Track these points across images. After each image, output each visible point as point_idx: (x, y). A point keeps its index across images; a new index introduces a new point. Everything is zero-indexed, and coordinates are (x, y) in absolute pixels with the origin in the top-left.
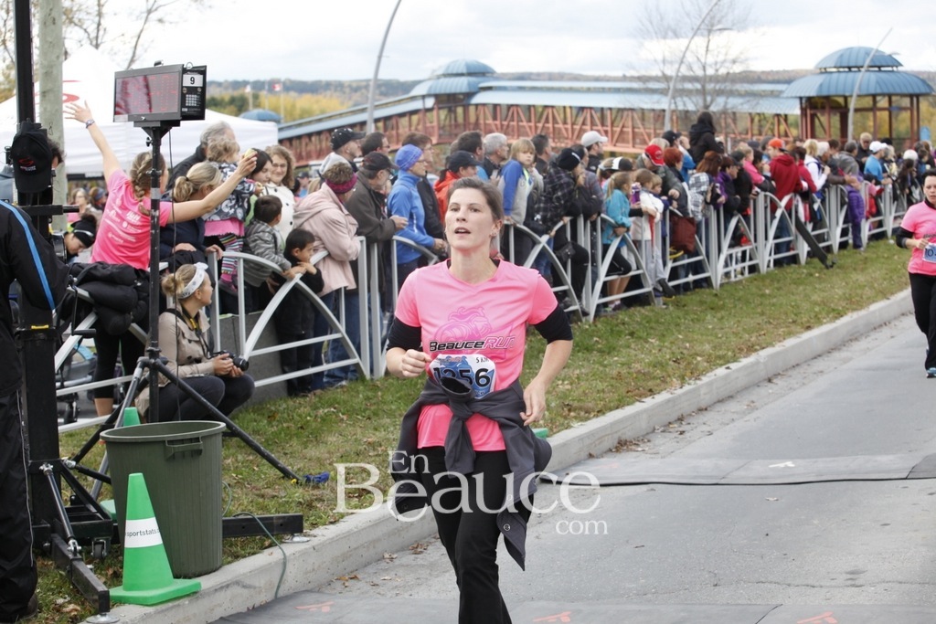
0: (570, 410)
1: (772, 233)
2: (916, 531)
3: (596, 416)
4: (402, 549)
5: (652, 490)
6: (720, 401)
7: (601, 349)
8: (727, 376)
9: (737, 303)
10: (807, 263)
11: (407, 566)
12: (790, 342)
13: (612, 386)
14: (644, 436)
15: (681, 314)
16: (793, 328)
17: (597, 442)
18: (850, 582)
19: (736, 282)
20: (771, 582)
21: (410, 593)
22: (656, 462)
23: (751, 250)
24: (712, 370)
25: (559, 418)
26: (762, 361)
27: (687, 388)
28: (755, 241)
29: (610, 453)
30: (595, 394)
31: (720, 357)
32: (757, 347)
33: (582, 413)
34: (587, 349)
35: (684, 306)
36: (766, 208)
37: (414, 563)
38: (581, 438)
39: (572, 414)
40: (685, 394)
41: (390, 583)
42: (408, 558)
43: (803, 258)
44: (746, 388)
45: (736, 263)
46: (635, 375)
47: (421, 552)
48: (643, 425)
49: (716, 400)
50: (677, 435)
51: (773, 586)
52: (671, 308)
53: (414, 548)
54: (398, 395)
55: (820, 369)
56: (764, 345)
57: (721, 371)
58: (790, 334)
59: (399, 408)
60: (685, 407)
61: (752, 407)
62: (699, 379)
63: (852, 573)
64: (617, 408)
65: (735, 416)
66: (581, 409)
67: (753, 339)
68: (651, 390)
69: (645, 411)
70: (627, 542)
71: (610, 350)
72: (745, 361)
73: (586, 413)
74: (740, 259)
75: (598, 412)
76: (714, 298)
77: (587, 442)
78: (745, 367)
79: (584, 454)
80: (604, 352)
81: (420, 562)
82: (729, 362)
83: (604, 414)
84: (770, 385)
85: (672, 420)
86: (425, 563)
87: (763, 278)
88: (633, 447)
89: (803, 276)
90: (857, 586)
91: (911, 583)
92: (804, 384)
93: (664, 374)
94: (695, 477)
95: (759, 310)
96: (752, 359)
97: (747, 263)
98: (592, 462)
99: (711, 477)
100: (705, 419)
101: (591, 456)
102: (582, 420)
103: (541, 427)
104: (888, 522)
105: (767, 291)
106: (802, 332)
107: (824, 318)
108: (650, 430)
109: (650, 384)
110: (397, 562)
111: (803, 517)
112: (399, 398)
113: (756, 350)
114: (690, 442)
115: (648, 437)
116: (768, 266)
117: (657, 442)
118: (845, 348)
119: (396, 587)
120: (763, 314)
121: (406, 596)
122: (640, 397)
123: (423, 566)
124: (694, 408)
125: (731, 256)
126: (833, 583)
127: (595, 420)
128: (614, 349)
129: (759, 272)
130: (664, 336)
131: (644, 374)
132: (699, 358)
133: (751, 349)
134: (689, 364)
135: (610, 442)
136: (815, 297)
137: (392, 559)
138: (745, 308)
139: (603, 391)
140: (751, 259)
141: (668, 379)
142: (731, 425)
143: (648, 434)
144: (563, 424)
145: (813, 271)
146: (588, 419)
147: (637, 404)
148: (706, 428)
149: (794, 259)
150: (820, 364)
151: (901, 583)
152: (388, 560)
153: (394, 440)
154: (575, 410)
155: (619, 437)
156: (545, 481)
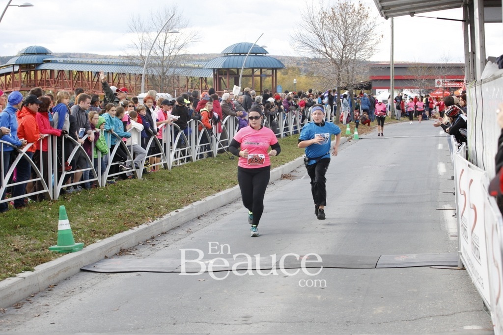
0: (95, 233)
1: (199, 141)
2: (278, 295)
3: (109, 237)
4: (10, 306)
5: (139, 275)
6: (172, 229)
7: (109, 201)
8: (176, 215)
9: (181, 177)
10: (217, 157)
11: (13, 314)
12: (209, 198)
13: (116, 220)
14: (133, 247)
15: (151, 183)
16: (211, 190)
17: (109, 250)
18: (244, 322)
19: (180, 166)
20: (203, 322)
21: (15, 329)
22: (141, 261)
23: (188, 149)
24: (169, 212)
25: (89, 237)
26: (194, 208)
27: (156, 222)
28: (190, 145)
29: (116, 256)
30: (107, 225)
31: (172, 206)
32: (192, 201)
33: (101, 235)
34: (102, 201)
35: (153, 179)
36: (196, 127)
37: (16, 313)
38: (101, 248)
39: (96, 235)
40: (155, 225)
41: (4, 324)
42: (14, 311)
43: (215, 154)
44: (187, 223)
45: (181, 156)
46: (128, 215)
47: (19, 308)
48: (133, 241)
49: (171, 228)
50: (151, 246)
51: (205, 324)
52: (146, 180)
53: (16, 306)
54: (5, 225)
55: (225, 212)
56: (195, 200)
57: (173, 213)
58: (209, 194)
59: (5, 232)
60: (155, 232)
61: (189, 232)
62: (162, 217)
63: (245, 317)
64: (119, 232)
65: (181, 237)
66: (100, 232)
67: (189, 196)
68: (137, 223)
69: (134, 233)
70: (127, 302)
71: (114, 202)
72: (186, 208)
73: (104, 235)
74: (182, 154)
75: (110, 234)
76: (168, 175)
77: (104, 250)
78: (186, 211)
79: (103, 257)
80: (111, 203)
81: (19, 313)
82: (177, 208)
83: (113, 235)
84: (199, 220)
85: (148, 238)
86: (22, 313)
87: (194, 164)
88: (128, 253)
89: (215, 163)
90: (248, 324)
91: (277, 322)
92: (217, 220)
93: (143, 214)
94: (161, 269)
95: (192, 181)
96: (189, 207)
97: (186, 157)
98: (106, 260)
99: (170, 268)
100: (165, 238)
101: (106, 257)
102: (101, 239)
103: (80, 242)
104: (263, 291)
105: (196, 171)
106: (215, 193)
107: (227, 186)
108: (137, 244)
109: (137, 220)
110: (7, 313)
111: (218, 289)
112: (5, 227)
113: (191, 202)
114: (158, 250)
115: (136, 247)
116: (197, 158)
117: (140, 250)
118: (238, 201)
119: (8, 326)
120: (194, 183)
121: (13, 330)
122: (130, 227)
123: (21, 315)
124: (159, 232)
125: (178, 152)
126: (236, 322)
127: (108, 238)
128: (117, 201)
129: (192, 161)
130: (143, 194)
131: (133, 214)
132: (162, 206)
133: (189, 202)
134: (156, 209)
135: (116, 250)
136: (222, 174)
137: (4, 311)
138: (185, 180)
139: (112, 223)
140: (188, 155)
141: (146, 217)
142: (179, 241)
143: (135, 246)
144: (91, 241)
145: (220, 161)
146: (104, 238)
147: (130, 230)
148: (166, 243)
149: (210, 155)
150: (225, 210)
151: (271, 322)
152: (2, 312)
153: (3, 249)
154: (97, 233)
155: (121, 248)
156: (82, 270)
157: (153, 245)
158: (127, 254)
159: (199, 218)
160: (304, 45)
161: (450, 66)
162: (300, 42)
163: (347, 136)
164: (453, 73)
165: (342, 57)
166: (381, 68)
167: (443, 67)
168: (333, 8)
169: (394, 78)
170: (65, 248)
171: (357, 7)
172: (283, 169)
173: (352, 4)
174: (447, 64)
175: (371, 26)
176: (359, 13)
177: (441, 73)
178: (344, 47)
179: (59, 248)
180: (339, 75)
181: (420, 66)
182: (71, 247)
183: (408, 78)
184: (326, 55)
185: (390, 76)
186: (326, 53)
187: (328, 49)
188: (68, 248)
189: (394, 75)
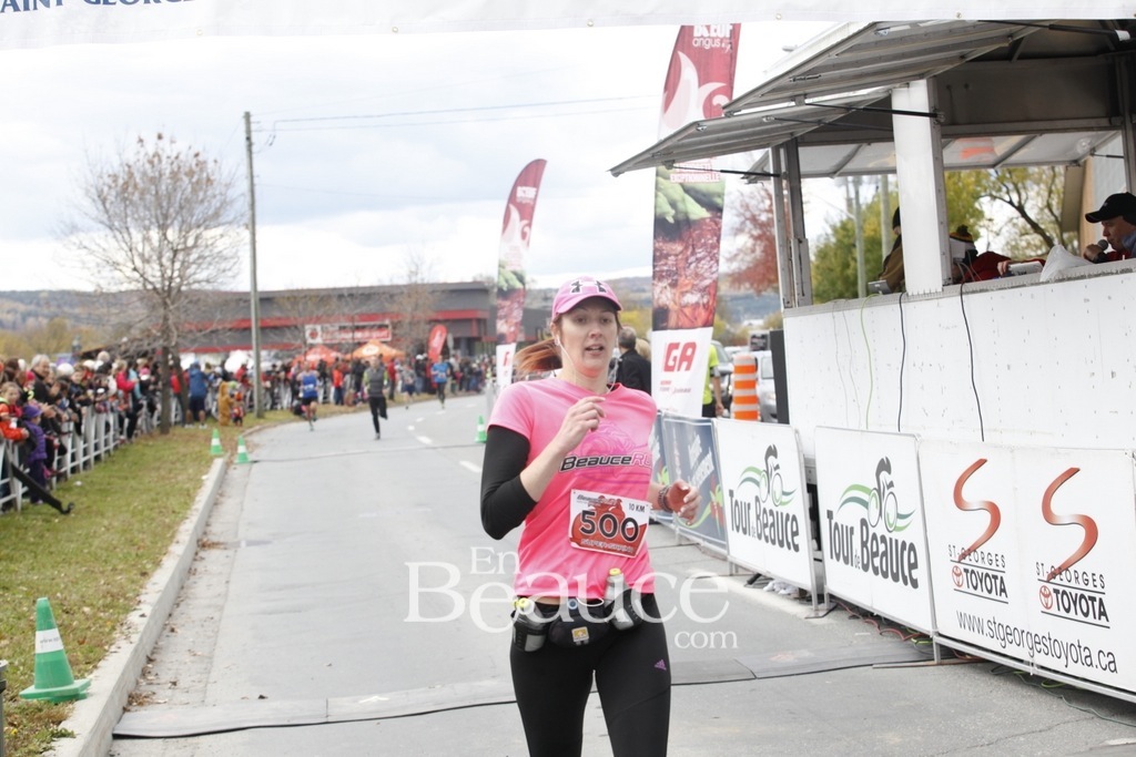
3: (94, 668)
6: (153, 653)
12: (156, 588)
26: (156, 607)
27: (134, 636)
29: (136, 707)
40: (140, 643)
48: (133, 676)
49: (151, 652)
50: (169, 686)
57: (138, 620)
61: (198, 655)
64: (99, 659)
65: (201, 666)
69: (130, 660)
78: (153, 614)
79: (121, 708)
82: (129, 610)
83: (96, 665)
85: (140, 672)
88: (148, 699)
98: (126, 713)
100: (173, 670)
101: (125, 710)
102: (87, 672)
106: (146, 579)
108: (136, 684)
114: (202, 691)
117: (164, 694)
122: (104, 647)
124: (143, 658)
132: (86, 609)
134: (85, 614)
135: (125, 695)
143: (136, 688)
146: (88, 670)
147: (111, 654)
148: (190, 678)
155: (126, 691)
156: (117, 737)
157: (174, 684)
158: (150, 703)
159: (173, 630)
160: (84, 252)
161: (367, 292)
162: (74, 248)
163: (220, 456)
164: (371, 307)
165: (171, 278)
166: (240, 300)
167: (351, 295)
168: (131, 163)
169: (259, 324)
170: (60, 692)
171: (188, 160)
172: (196, 528)
173: (174, 155)
174: (358, 288)
175: (216, 203)
176: (190, 173)
177: (346, 310)
178: (175, 256)
179: (47, 694)
180: (166, 319)
181: (303, 295)
182: (76, 690)
183: (277, 323)
184: (136, 275)
185: (249, 320)
186: (135, 269)
187: (138, 263)
188: (69, 690)
189: (259, 316)
